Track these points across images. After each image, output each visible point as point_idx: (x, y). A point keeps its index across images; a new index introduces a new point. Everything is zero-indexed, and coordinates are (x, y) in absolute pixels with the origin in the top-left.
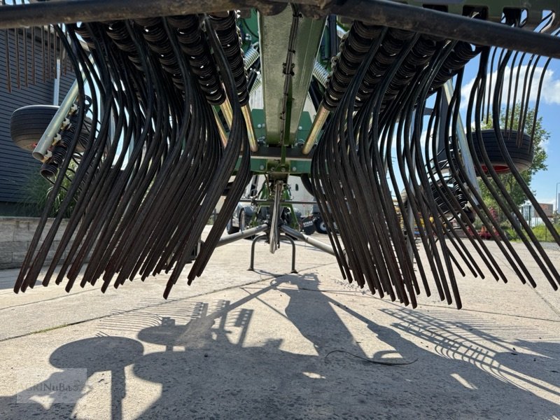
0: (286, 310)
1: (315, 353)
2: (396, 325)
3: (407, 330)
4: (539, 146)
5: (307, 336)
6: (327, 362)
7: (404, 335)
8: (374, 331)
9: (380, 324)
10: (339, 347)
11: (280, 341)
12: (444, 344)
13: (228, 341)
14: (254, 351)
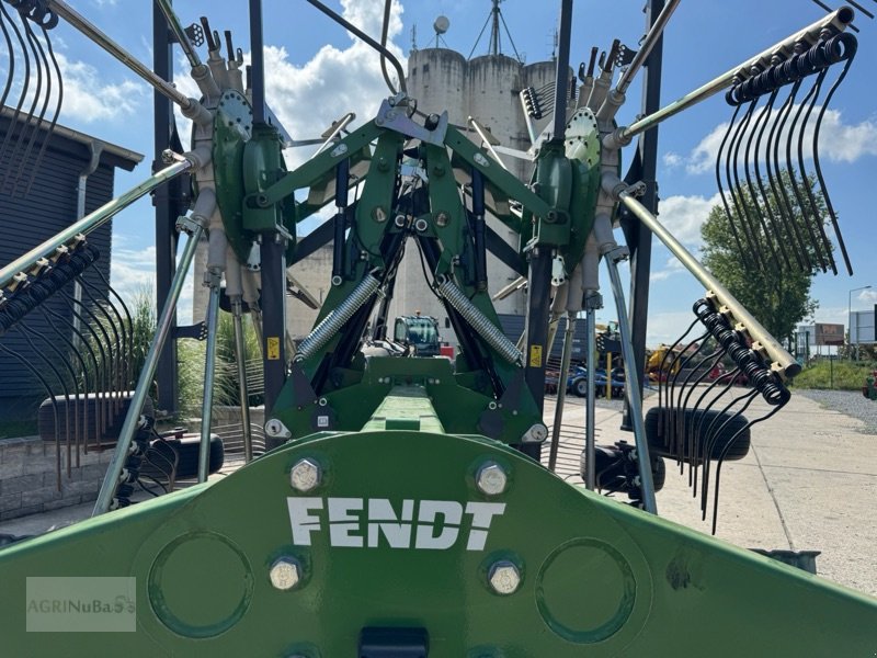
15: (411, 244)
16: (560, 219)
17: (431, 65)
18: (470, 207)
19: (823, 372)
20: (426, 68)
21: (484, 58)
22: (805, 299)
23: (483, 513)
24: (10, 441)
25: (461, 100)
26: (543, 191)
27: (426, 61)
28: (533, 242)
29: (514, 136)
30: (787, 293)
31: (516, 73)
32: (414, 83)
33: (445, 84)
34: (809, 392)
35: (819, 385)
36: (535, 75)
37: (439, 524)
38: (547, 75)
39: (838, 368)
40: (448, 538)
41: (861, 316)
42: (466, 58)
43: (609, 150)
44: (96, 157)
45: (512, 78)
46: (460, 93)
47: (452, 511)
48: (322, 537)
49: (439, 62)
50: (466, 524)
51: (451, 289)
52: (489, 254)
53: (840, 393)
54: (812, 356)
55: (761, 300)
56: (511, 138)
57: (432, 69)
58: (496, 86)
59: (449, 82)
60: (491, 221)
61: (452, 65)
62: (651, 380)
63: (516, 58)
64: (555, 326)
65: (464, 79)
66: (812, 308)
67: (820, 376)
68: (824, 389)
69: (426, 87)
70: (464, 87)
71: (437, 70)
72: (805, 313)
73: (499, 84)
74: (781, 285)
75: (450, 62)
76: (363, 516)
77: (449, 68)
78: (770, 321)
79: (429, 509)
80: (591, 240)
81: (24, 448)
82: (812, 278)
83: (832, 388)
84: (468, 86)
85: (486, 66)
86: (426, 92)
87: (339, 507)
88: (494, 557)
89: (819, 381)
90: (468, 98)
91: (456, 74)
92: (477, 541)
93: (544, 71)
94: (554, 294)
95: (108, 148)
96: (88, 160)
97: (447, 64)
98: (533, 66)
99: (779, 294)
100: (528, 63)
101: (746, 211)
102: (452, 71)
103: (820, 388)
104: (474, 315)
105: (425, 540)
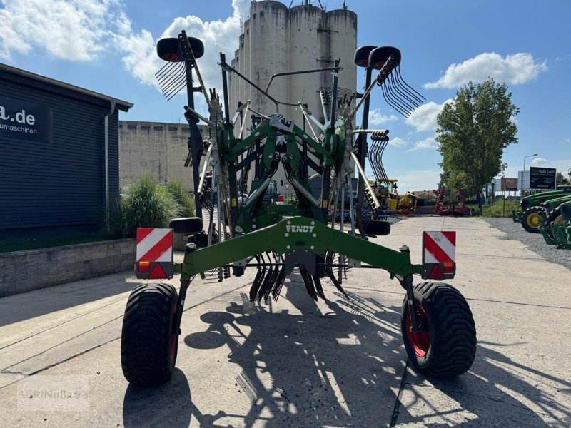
0: (286, 295)
1: (301, 314)
2: (338, 301)
3: (343, 303)
4: (508, 121)
5: (298, 308)
6: (306, 318)
7: (341, 305)
8: (328, 304)
9: (331, 300)
10: (310, 312)
11: (287, 310)
12: (357, 309)
13: (265, 311)
14: (277, 314)
15: (281, 165)
16: (333, 157)
17: (265, 12)
18: (302, 150)
19: (500, 207)
20: (262, 14)
21: (299, 7)
22: (500, 162)
23: (312, 228)
24: (102, 242)
25: (285, 35)
26: (327, 146)
27: (262, 9)
28: (324, 164)
29: (319, 59)
30: (487, 159)
31: (320, 17)
32: (254, 24)
33: (274, 25)
34: (490, 219)
35: (497, 215)
36: (332, 19)
37: (306, 229)
38: (340, 18)
39: (508, 205)
40: (307, 231)
41: (525, 174)
42: (288, 7)
43: (348, 136)
44: (113, 106)
45: (317, 21)
46: (284, 30)
47: (308, 227)
48: (291, 231)
49: (270, 10)
50: (309, 229)
51: (296, 182)
52: (308, 166)
53: (508, 219)
54: (506, 197)
55: (471, 162)
56: (317, 60)
57: (265, 15)
58: (307, 26)
59: (277, 24)
60: (309, 154)
61: (279, 12)
62: (400, 213)
63: (320, 7)
64: (332, 192)
65: (287, 21)
66: (504, 167)
67: (497, 210)
68: (499, 217)
69: (262, 26)
70: (286, 27)
71: (269, 14)
72: (499, 171)
73: (309, 25)
74: (484, 154)
75: (277, 10)
76: (296, 228)
77: (277, 14)
78: (477, 176)
79: (304, 227)
80: (343, 165)
81: (106, 245)
82: (504, 149)
83: (504, 217)
84: (289, 25)
85: (301, 13)
86: (262, 30)
87: (293, 227)
88: (313, 232)
89: (497, 212)
90: (289, 33)
91: (281, 19)
92: (311, 231)
93: (338, 16)
94: (332, 181)
95: (118, 102)
96: (109, 108)
97: (275, 11)
98: (331, 12)
99: (483, 160)
100: (327, 11)
101: (465, 107)
102: (279, 15)
103: (497, 217)
104: (304, 190)
105: (304, 231)
